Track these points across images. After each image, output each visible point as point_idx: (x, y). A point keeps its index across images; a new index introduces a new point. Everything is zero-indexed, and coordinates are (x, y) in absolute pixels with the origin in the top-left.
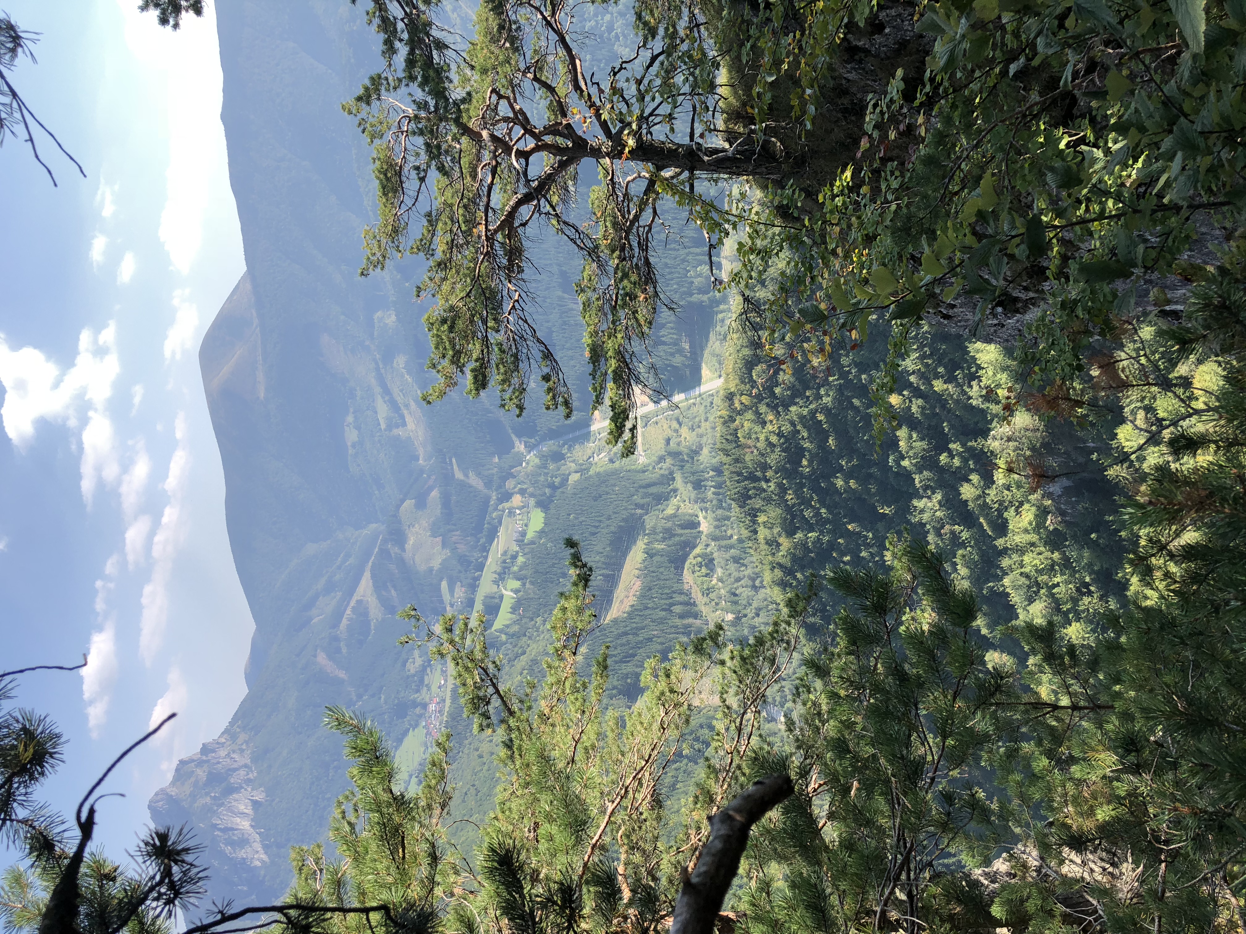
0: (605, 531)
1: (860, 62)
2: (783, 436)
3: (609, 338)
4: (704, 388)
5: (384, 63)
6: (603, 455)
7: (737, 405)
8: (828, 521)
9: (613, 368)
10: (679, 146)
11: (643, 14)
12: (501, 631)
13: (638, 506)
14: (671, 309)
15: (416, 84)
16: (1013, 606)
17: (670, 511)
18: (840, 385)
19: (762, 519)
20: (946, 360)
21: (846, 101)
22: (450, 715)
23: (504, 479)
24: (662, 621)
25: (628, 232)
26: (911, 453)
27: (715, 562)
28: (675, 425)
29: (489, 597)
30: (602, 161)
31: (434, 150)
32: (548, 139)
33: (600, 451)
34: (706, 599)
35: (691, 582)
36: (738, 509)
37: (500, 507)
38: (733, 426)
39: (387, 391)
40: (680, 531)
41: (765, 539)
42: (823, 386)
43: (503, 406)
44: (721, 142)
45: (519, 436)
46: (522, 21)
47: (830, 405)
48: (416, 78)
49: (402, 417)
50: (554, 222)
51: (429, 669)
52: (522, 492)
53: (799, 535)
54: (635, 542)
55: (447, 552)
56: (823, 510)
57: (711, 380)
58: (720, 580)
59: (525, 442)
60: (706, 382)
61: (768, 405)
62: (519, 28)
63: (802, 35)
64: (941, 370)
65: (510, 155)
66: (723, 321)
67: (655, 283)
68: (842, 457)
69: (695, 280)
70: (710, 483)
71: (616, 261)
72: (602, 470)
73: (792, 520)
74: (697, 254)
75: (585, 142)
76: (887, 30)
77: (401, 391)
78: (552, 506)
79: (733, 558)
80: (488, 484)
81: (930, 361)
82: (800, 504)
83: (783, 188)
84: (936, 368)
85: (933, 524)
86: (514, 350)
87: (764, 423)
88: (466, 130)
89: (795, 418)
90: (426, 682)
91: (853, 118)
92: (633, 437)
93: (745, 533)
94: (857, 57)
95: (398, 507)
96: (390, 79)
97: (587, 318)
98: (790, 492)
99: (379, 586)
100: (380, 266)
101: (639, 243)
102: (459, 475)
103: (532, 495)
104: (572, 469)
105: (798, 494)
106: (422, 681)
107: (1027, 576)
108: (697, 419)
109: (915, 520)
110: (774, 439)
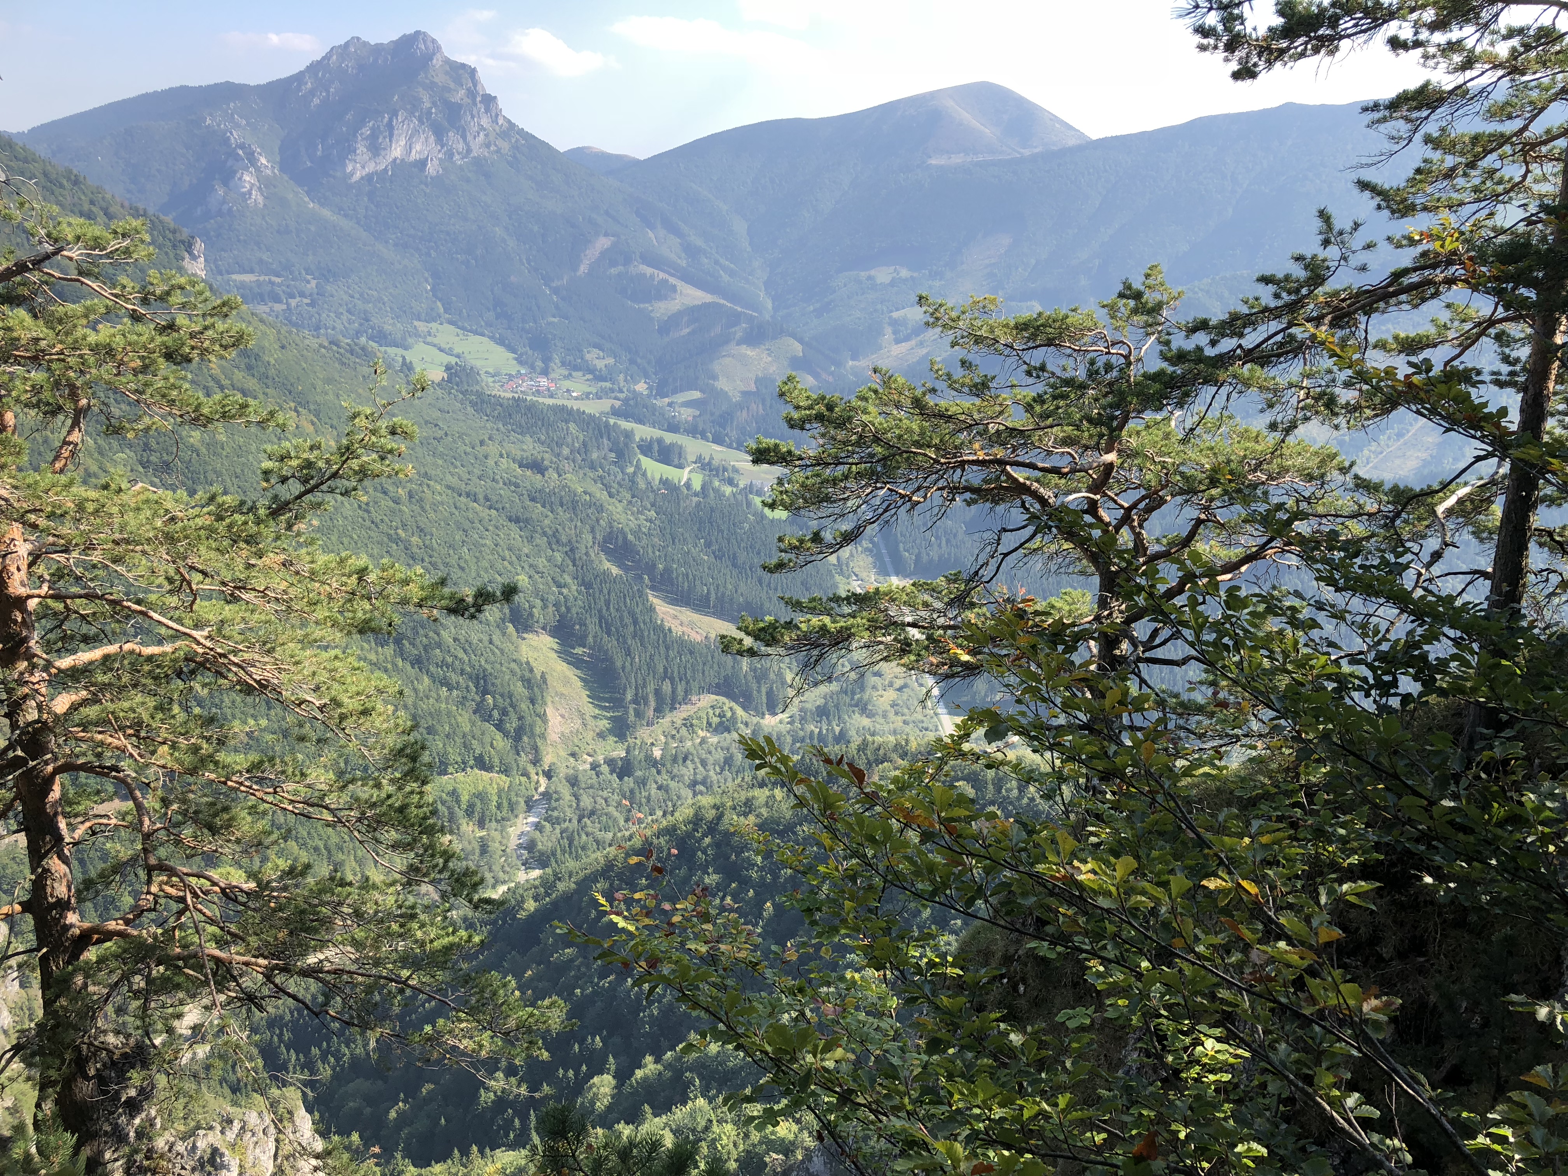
0: (764, 595)
4: (945, 719)
12: (638, 466)
16: (670, 1110)
17: (789, 676)
19: (779, 793)
22: (534, 404)
24: (651, 667)
27: (726, 734)
28: (899, 683)
29: (681, 452)
34: (679, 723)
35: (700, 704)
38: (895, 756)
40: (764, 690)
41: (753, 797)
49: (907, 339)
51: (590, 377)
55: (737, 397)
70: (825, 727)
79: (731, 757)
90: (574, 374)
95: (794, 336)
99: (695, 313)
106: (576, 368)
107: (707, 1129)
108: (906, 711)
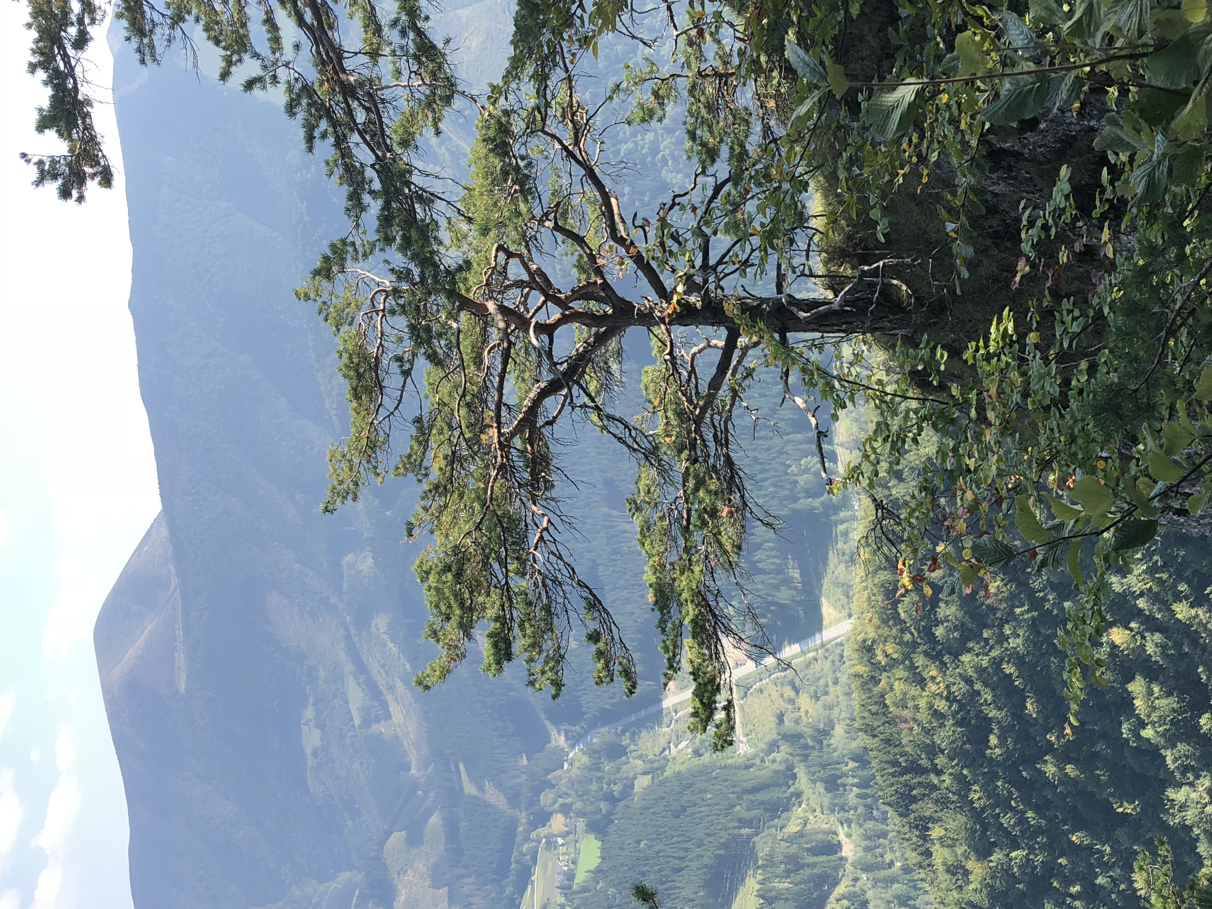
0: (695, 865)
1: (1010, 169)
2: (955, 700)
3: (682, 573)
4: (827, 634)
5: (350, 224)
6: (683, 744)
7: (880, 657)
8: (1040, 831)
9: (691, 616)
10: (762, 300)
11: (698, 132)
13: (744, 823)
14: (768, 525)
15: (394, 246)
17: (793, 828)
18: (1033, 619)
19: (936, 832)
20: (1188, 573)
21: (995, 222)
23: (537, 791)
25: (698, 421)
26: (1154, 717)
28: (789, 692)
30: (655, 330)
31: (423, 335)
32: (578, 306)
33: (679, 739)
36: (898, 819)
37: (533, 835)
38: (877, 689)
39: (361, 668)
40: (811, 859)
41: (944, 864)
42: (1007, 622)
43: (532, 683)
44: (822, 290)
45: (556, 722)
46: (534, 155)
47: (1021, 650)
48: (394, 239)
49: (385, 706)
50: (594, 418)
52: (565, 810)
53: (997, 856)
54: (743, 880)
56: (1030, 814)
57: (838, 621)
59: (566, 732)
60: (830, 625)
61: (926, 654)
62: (529, 165)
63: (922, 137)
64: (1183, 587)
65: (527, 331)
66: (846, 534)
67: (741, 489)
68: (1050, 730)
69: (799, 479)
70: (850, 780)
71: (684, 464)
72: (683, 768)
73: (984, 832)
74: (800, 443)
75: (630, 306)
76: (1042, 126)
77: (383, 666)
78: (611, 829)
79: (898, 897)
80: (514, 800)
81: (1165, 576)
82: (993, 807)
83: (916, 346)
84: (1174, 586)
85: (1203, 826)
86: (545, 601)
87: (921, 682)
88: (466, 304)
89: (970, 672)
91: (1008, 244)
92: (729, 718)
93: (913, 857)
94: (1004, 164)
95: (382, 843)
96: (358, 243)
97: (647, 547)
98: (975, 787)
100: (350, 497)
101: (715, 436)
102: (470, 789)
103: (580, 814)
104: (639, 770)
105: (989, 791)
108: (822, 682)
109: (1174, 821)
110: (942, 705)
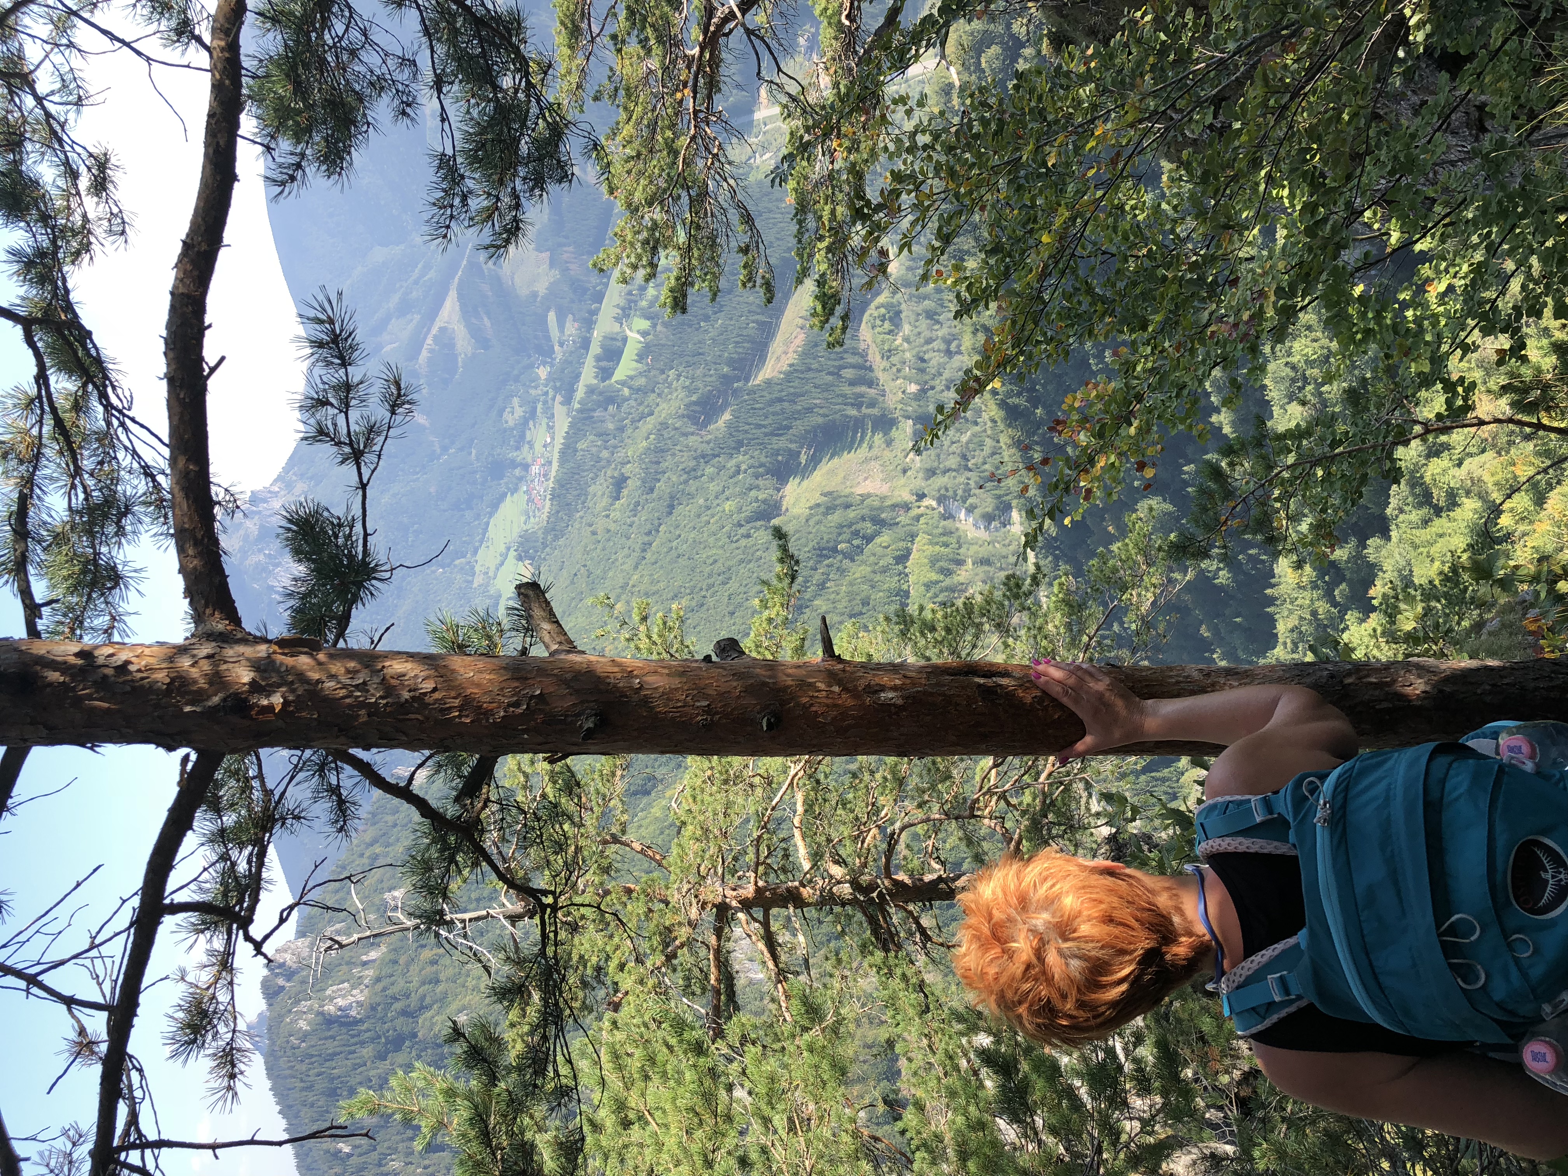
6: (768, 155)
12: (623, 383)
16: (1268, 402)
22: (557, 481)
24: (826, 388)
27: (903, 316)
29: (610, 337)
34: (885, 364)
35: (869, 341)
51: (531, 423)
55: (556, 274)
58: (907, 340)
79: (926, 311)
90: (528, 438)
99: (468, 310)
106: (522, 436)
107: (1294, 368)
